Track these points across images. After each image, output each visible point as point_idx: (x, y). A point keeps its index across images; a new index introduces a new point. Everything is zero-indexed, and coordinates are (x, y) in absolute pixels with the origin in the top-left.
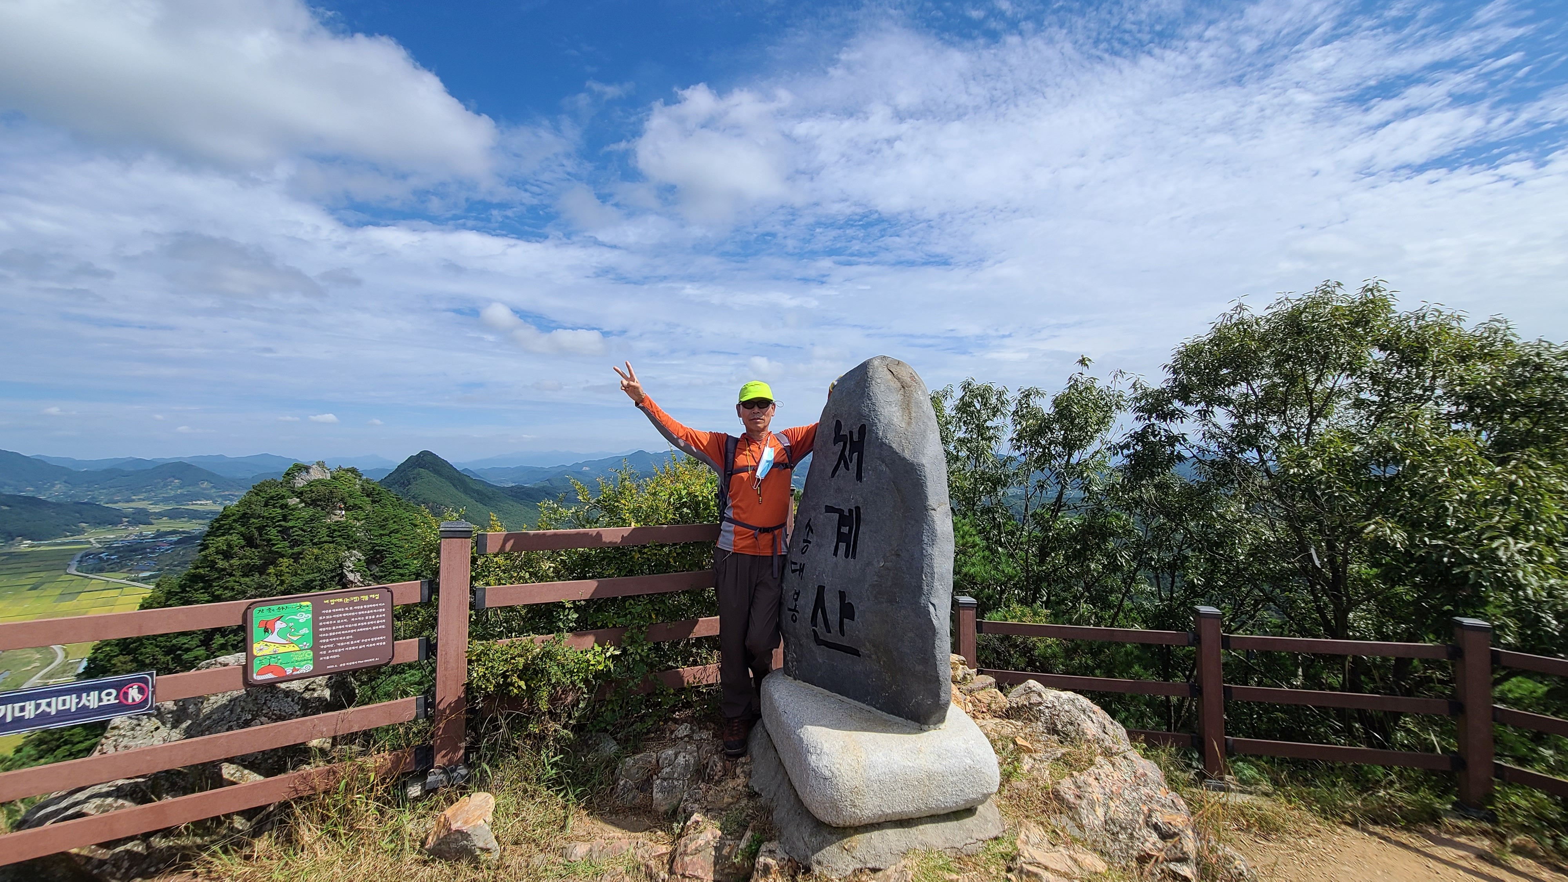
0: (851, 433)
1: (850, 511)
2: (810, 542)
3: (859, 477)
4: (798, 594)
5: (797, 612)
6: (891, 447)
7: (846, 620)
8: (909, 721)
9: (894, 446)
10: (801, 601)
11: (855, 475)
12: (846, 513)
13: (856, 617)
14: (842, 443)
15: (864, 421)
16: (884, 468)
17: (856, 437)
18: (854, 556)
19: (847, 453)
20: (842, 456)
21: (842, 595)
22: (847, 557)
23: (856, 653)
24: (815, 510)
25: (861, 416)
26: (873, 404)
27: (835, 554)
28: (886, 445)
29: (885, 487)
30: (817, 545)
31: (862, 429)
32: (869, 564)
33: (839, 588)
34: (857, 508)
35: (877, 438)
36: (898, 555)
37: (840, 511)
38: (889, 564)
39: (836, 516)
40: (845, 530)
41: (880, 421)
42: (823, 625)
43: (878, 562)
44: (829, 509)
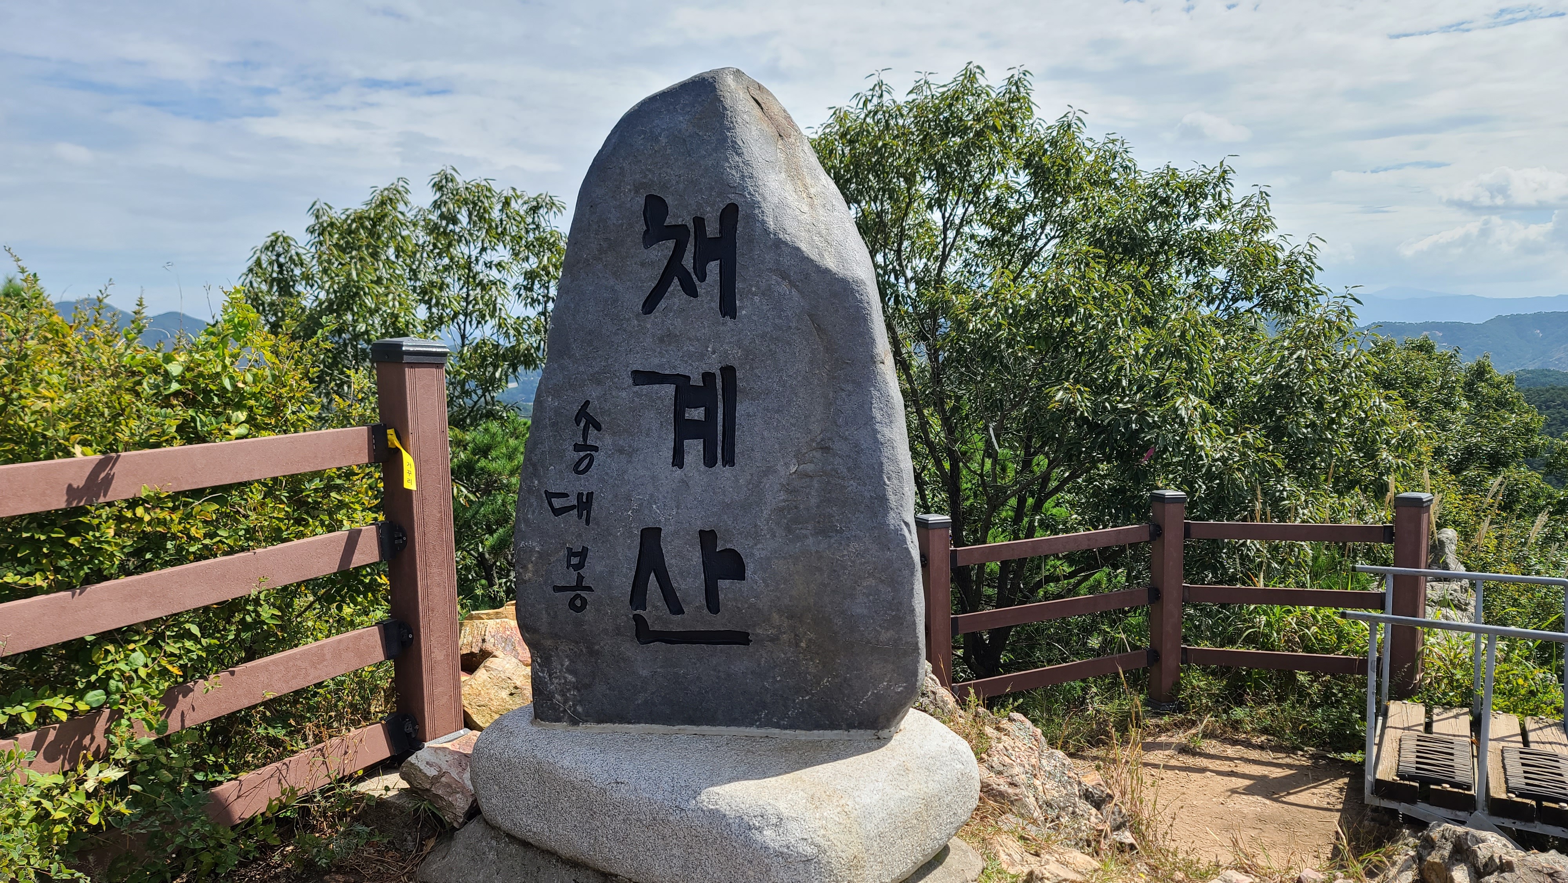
0: (699, 222)
1: (708, 377)
2: (596, 449)
3: (728, 308)
4: (583, 554)
5: (589, 589)
6: (798, 249)
7: (724, 584)
8: (853, 732)
9: (804, 247)
10: (595, 567)
11: (716, 305)
12: (696, 380)
13: (748, 573)
14: (671, 244)
15: (733, 198)
16: (784, 287)
17: (712, 230)
18: (729, 460)
19: (688, 262)
20: (673, 268)
21: (707, 538)
22: (710, 461)
23: (741, 638)
24: (599, 383)
25: (726, 186)
26: (747, 164)
27: (678, 460)
28: (786, 243)
29: (793, 325)
30: (621, 451)
31: (730, 214)
32: (769, 471)
33: (699, 525)
34: (729, 372)
35: (766, 231)
36: (825, 449)
37: (680, 381)
38: (810, 467)
39: (669, 390)
40: (697, 414)
41: (764, 199)
42: (661, 604)
43: (787, 465)
44: (642, 377)
